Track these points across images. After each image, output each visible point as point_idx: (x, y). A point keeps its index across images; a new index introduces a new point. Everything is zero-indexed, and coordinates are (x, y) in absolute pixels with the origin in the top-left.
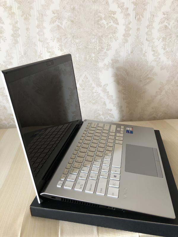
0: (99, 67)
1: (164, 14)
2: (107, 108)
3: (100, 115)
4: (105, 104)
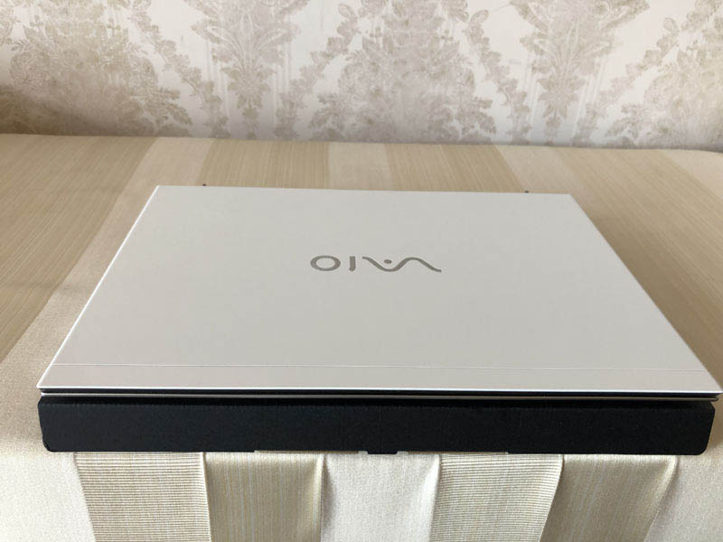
2: (475, 94)
3: (449, 117)
4: (470, 79)
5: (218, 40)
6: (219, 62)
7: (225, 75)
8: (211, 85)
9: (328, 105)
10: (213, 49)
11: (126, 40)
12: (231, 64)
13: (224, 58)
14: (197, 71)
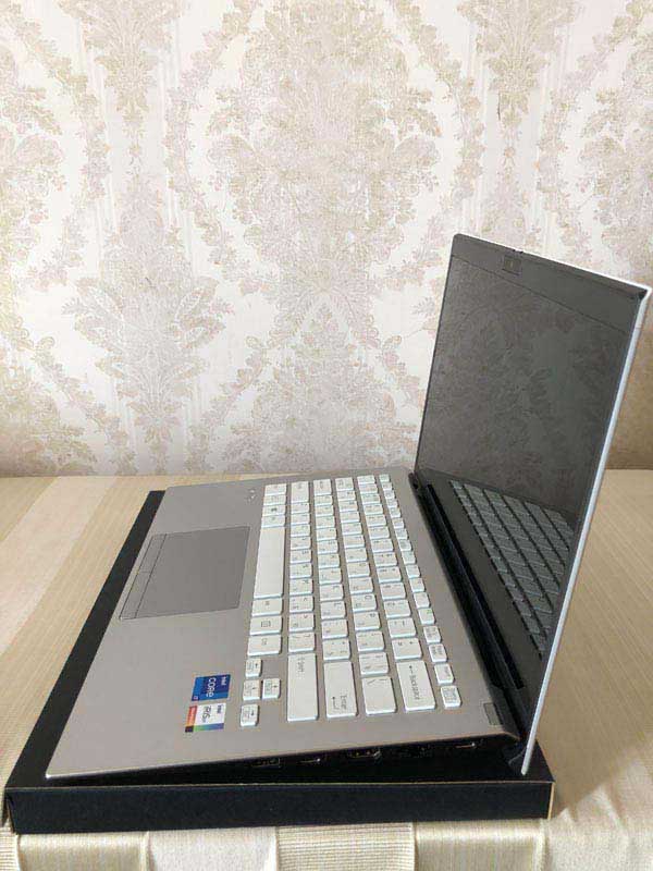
2: (396, 420)
3: (372, 443)
4: (389, 402)
6: (125, 397)
7: (132, 411)
8: (117, 421)
9: (242, 436)
10: (118, 385)
11: (28, 379)
12: (137, 399)
13: (130, 394)
14: (102, 407)
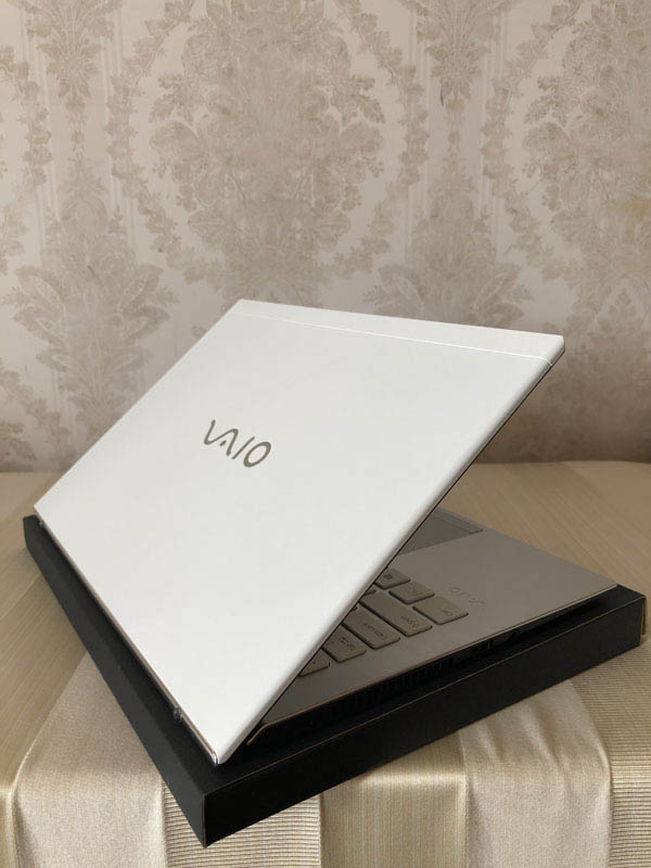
0: (319, 265)
1: (542, 86)
5: (64, 369)
6: (66, 391)
7: (73, 405)
10: (59, 379)
12: (78, 393)
13: (72, 387)
14: (42, 402)
